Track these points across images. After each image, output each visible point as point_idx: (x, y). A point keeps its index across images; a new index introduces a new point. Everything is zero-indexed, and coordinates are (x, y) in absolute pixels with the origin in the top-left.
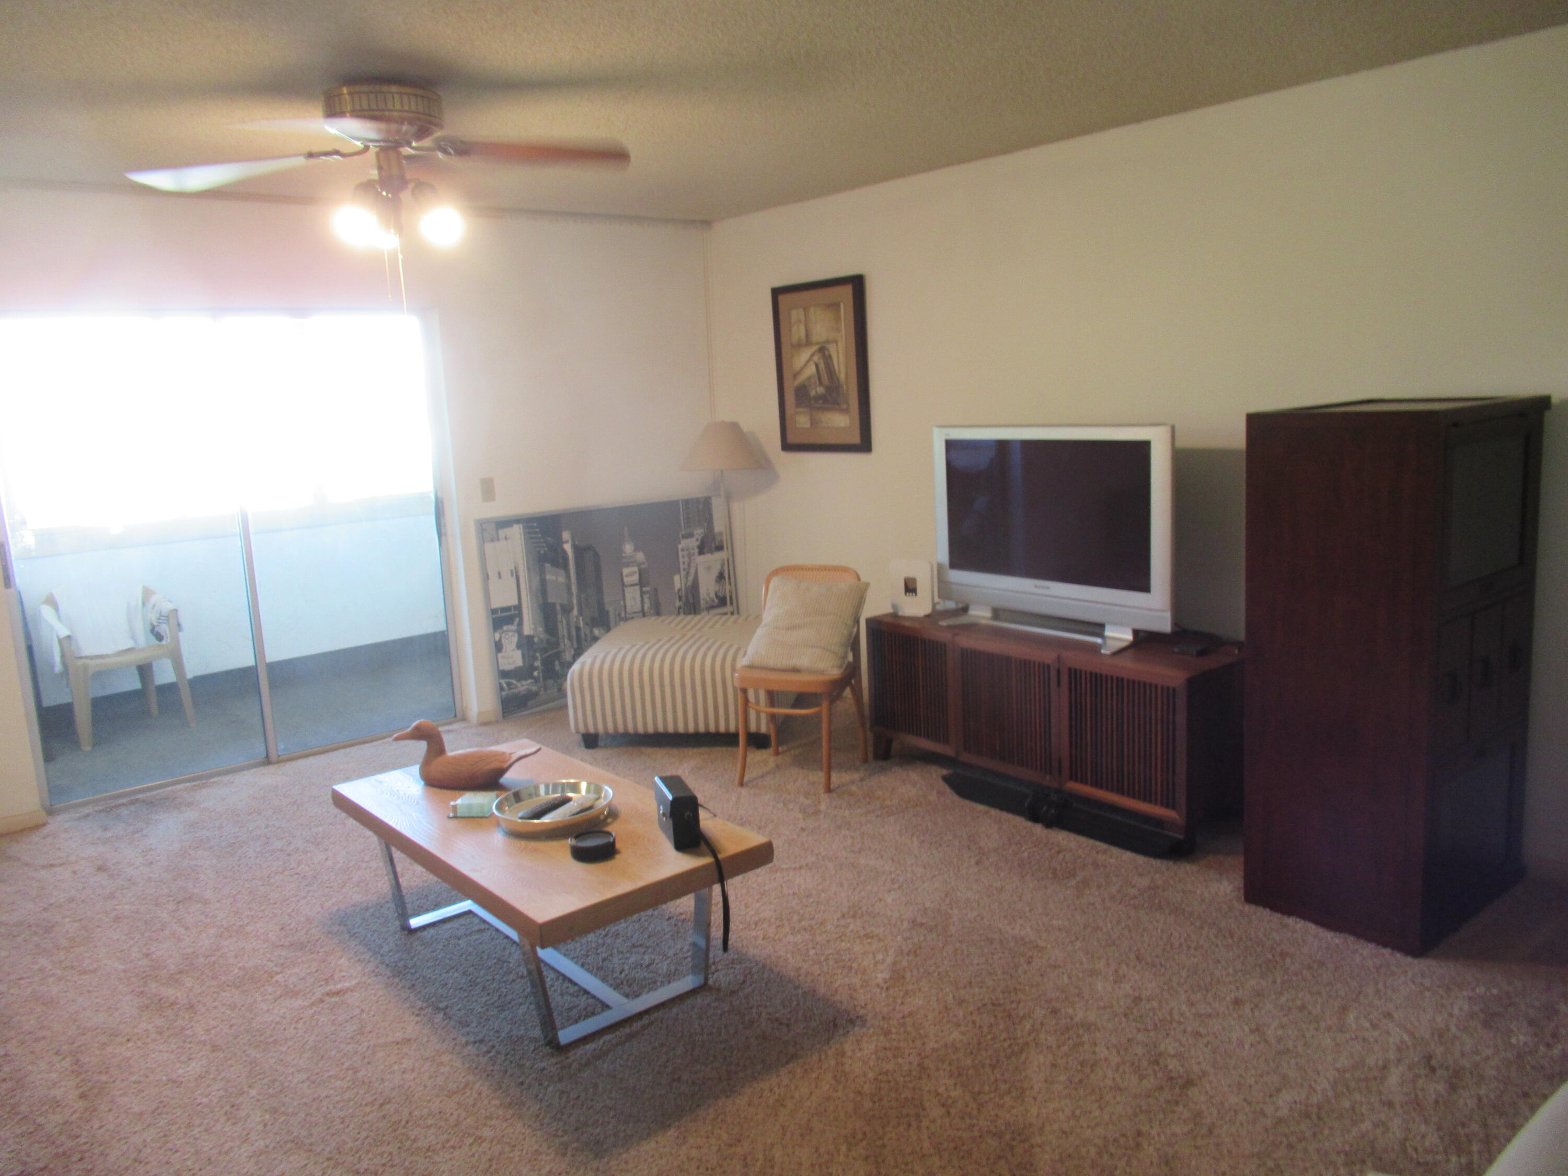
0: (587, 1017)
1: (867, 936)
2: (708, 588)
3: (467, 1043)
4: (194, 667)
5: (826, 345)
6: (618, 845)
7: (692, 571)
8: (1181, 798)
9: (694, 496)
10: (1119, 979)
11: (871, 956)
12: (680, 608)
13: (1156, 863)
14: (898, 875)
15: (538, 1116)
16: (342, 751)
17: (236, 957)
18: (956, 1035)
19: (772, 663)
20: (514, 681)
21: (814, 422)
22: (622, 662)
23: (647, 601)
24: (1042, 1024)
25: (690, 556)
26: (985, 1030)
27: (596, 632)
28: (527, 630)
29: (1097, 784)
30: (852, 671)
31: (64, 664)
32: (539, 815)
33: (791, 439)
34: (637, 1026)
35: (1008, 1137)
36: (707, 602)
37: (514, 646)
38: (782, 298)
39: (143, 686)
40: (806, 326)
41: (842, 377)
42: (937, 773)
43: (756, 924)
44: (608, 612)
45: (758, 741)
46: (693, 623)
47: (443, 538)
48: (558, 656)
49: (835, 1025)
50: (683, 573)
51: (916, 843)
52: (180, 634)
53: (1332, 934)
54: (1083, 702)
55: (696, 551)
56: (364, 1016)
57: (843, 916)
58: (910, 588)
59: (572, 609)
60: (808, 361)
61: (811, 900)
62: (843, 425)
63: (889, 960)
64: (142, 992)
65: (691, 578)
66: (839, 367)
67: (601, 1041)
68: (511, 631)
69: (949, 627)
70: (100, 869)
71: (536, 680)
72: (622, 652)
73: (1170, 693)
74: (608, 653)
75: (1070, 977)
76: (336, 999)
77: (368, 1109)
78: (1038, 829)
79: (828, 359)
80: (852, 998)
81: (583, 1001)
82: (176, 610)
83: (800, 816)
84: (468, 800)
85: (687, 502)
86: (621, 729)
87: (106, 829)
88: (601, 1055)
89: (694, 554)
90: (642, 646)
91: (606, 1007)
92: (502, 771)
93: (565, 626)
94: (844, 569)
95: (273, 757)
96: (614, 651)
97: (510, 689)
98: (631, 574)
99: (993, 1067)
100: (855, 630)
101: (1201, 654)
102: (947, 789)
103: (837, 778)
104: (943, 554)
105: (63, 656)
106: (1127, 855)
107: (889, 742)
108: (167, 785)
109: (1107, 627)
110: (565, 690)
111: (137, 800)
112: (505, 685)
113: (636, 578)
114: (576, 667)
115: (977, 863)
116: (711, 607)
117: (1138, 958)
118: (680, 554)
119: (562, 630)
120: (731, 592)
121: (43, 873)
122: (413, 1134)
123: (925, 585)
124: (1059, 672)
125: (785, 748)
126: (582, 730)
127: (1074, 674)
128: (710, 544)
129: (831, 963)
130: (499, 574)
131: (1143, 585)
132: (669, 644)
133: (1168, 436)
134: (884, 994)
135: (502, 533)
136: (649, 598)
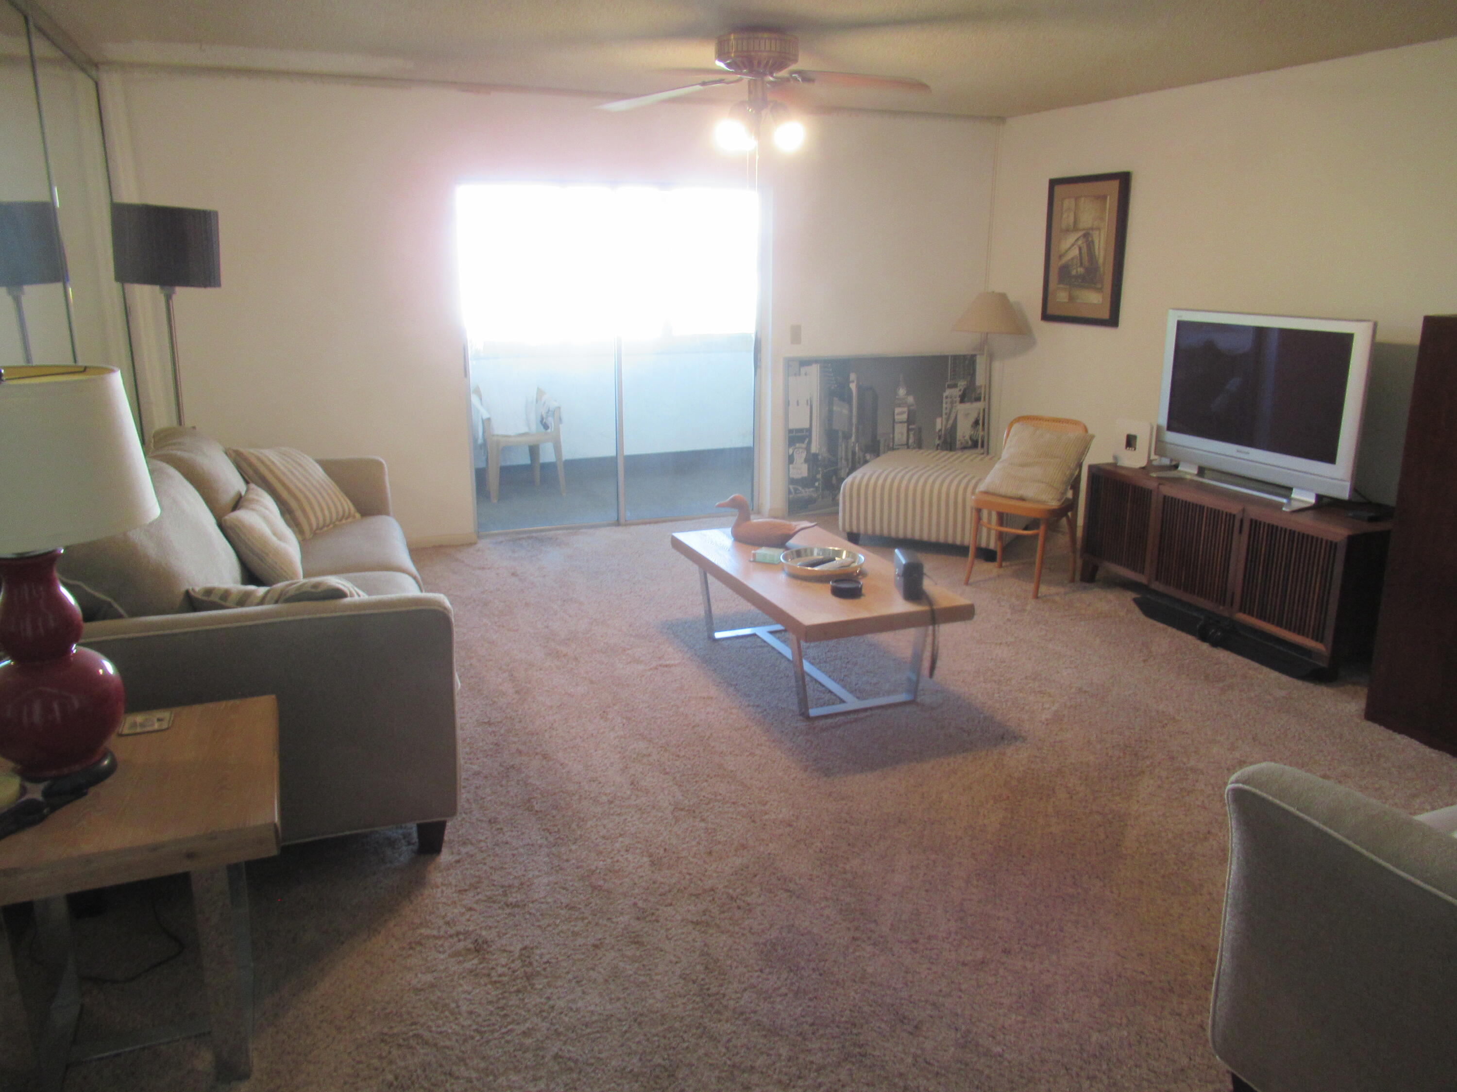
0: (828, 705)
1: (1040, 692)
2: (964, 431)
3: (749, 705)
4: (568, 454)
5: (1091, 232)
6: (863, 591)
7: (953, 416)
8: (1329, 633)
9: (962, 353)
10: (1232, 748)
11: (1040, 704)
12: (938, 445)
13: (1299, 683)
14: (1077, 659)
15: (791, 749)
16: (670, 523)
17: (602, 636)
18: (1092, 758)
19: (1003, 491)
20: (800, 488)
21: (1071, 298)
22: (885, 480)
23: (911, 436)
24: (1159, 763)
25: (952, 403)
26: (1114, 759)
27: (868, 457)
28: (814, 449)
29: (1261, 617)
30: (1070, 506)
31: (485, 440)
32: (814, 565)
33: (1050, 311)
34: (862, 715)
35: (1110, 816)
36: (961, 443)
37: (803, 460)
38: (1058, 189)
39: (532, 460)
40: (1075, 213)
41: (1101, 261)
42: (1129, 596)
43: (959, 673)
44: (879, 442)
45: (987, 555)
46: (946, 457)
47: (758, 371)
48: (836, 472)
49: (1002, 738)
50: (944, 417)
51: (1098, 640)
52: (561, 426)
53: (1431, 750)
54: (1259, 548)
55: (958, 399)
56: (683, 680)
57: (1026, 678)
58: (1131, 442)
59: (851, 437)
60: (1073, 245)
61: (1004, 665)
62: (1096, 302)
63: (1054, 708)
64: (546, 646)
65: (951, 422)
66: (1099, 252)
67: (837, 719)
68: (802, 448)
69: (1158, 478)
70: (513, 574)
71: (817, 488)
72: (886, 473)
73: (1332, 546)
74: (875, 472)
75: (1193, 741)
76: (666, 669)
77: (685, 728)
78: (1205, 647)
79: (1090, 245)
80: (1019, 725)
81: (827, 697)
82: (559, 408)
83: (1009, 611)
84: (764, 552)
85: (955, 358)
86: (878, 531)
87: (514, 552)
88: (837, 726)
89: (956, 402)
90: (902, 470)
91: (842, 701)
92: (790, 537)
93: (843, 448)
94: (1076, 423)
95: (622, 521)
96: (880, 471)
97: (796, 493)
98: (901, 414)
99: (1113, 780)
100: (1077, 473)
101: (1371, 520)
102: (1137, 610)
103: (1043, 589)
104: (1163, 419)
105: (484, 432)
106: (1274, 674)
107: (1095, 568)
108: (550, 530)
109: (1294, 490)
110: (838, 500)
111: (532, 537)
112: (792, 490)
113: (904, 417)
114: (849, 480)
115: (1144, 661)
116: (964, 448)
117: (1253, 738)
118: (944, 401)
119: (841, 452)
120: (983, 437)
121: (478, 572)
122: (713, 744)
123: (1143, 443)
124: (1242, 521)
125: (1008, 563)
126: (848, 529)
127: (1255, 524)
128: (969, 395)
129: (1009, 704)
130: (798, 402)
131: (1330, 457)
132: (924, 471)
133: (1369, 332)
134: (1044, 727)
135: (803, 370)
136: (914, 435)
